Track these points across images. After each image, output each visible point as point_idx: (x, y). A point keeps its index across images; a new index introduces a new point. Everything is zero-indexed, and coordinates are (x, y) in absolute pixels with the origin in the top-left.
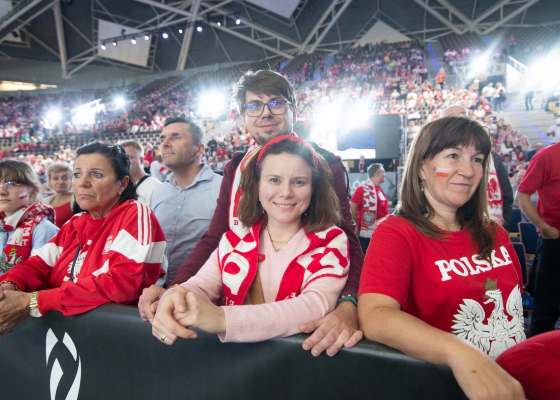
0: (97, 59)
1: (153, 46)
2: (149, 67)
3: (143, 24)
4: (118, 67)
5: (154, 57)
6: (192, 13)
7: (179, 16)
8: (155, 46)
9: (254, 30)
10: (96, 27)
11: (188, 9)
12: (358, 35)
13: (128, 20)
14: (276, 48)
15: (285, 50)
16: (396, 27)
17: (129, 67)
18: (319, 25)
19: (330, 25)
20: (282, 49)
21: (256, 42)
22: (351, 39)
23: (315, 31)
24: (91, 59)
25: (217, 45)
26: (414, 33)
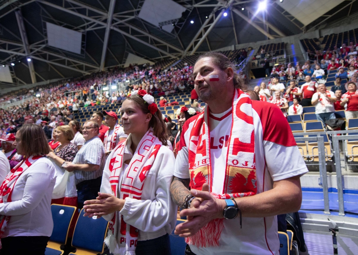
1: (84, 42)
2: (83, 55)
3: (76, 28)
6: (107, 24)
7: (99, 25)
9: (151, 38)
10: (45, 27)
11: (105, 21)
13: (66, 24)
14: (166, 51)
15: (173, 53)
19: (201, 40)
23: (192, 43)
25: (126, 45)
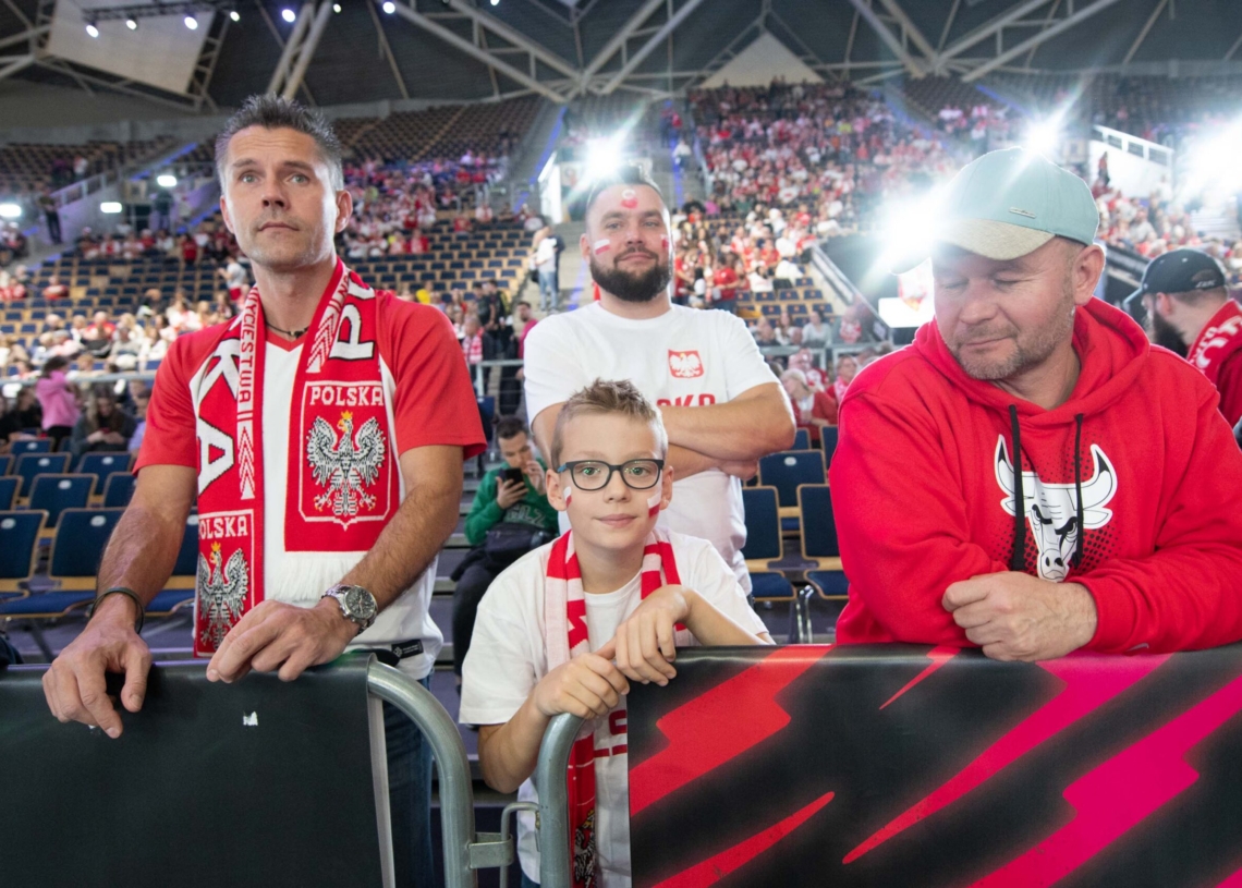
0: (40, 63)
4: (95, 88)
5: (209, 71)
8: (218, 43)
12: (714, 62)
16: (797, 51)
17: (136, 93)
18: (630, 30)
20: (539, 78)
21: (485, 56)
22: (698, 67)
24: (23, 61)
26: (830, 67)
